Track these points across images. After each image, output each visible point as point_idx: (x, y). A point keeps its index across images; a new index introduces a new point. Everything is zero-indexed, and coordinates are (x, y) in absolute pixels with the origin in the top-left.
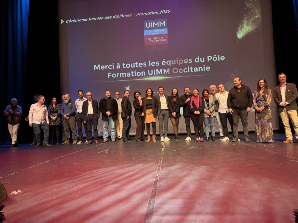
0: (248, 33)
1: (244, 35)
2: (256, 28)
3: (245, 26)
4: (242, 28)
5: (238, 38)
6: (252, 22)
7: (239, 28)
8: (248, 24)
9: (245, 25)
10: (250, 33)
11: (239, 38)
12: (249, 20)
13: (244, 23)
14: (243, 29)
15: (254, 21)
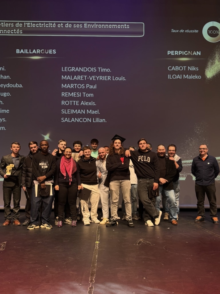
1: (214, 74)
3: (217, 62)
4: (212, 64)
5: (207, 77)
7: (209, 64)
9: (217, 60)
11: (208, 77)
13: (215, 57)
14: (214, 66)
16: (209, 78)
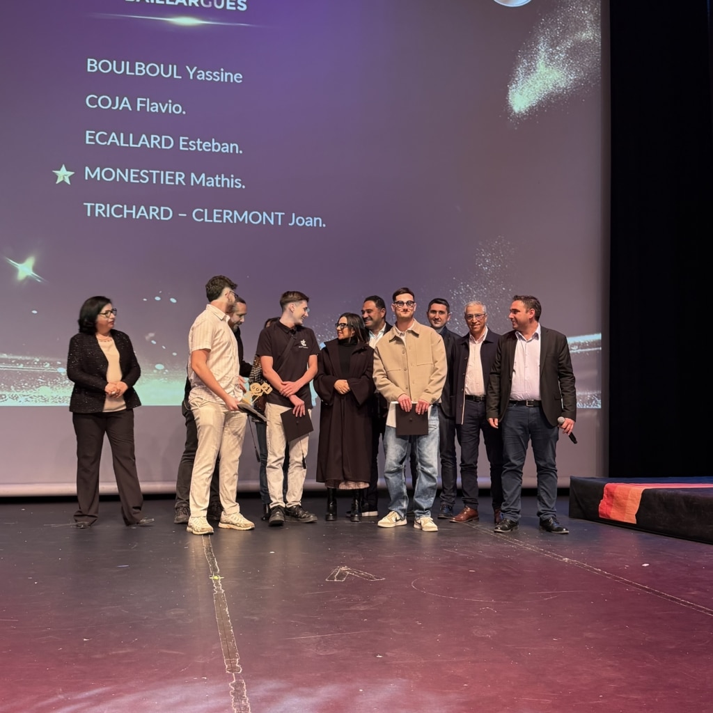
0: (550, 95)
1: (534, 103)
2: (581, 81)
3: (541, 66)
4: (529, 71)
5: (512, 110)
6: (567, 53)
7: (520, 70)
8: (551, 61)
9: (541, 61)
10: (557, 96)
11: (516, 109)
12: (558, 44)
13: (536, 53)
14: (534, 77)
15: (576, 52)
16: (520, 112)
